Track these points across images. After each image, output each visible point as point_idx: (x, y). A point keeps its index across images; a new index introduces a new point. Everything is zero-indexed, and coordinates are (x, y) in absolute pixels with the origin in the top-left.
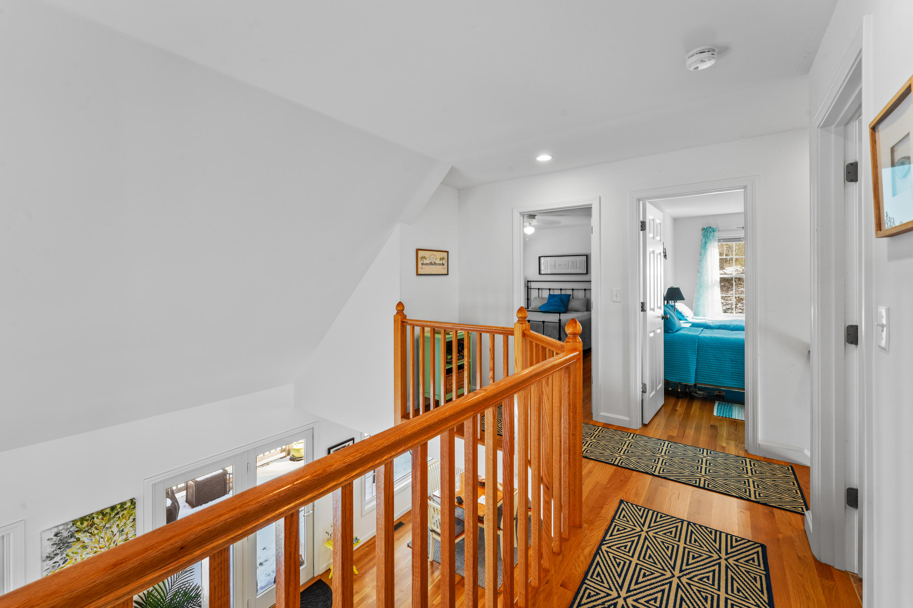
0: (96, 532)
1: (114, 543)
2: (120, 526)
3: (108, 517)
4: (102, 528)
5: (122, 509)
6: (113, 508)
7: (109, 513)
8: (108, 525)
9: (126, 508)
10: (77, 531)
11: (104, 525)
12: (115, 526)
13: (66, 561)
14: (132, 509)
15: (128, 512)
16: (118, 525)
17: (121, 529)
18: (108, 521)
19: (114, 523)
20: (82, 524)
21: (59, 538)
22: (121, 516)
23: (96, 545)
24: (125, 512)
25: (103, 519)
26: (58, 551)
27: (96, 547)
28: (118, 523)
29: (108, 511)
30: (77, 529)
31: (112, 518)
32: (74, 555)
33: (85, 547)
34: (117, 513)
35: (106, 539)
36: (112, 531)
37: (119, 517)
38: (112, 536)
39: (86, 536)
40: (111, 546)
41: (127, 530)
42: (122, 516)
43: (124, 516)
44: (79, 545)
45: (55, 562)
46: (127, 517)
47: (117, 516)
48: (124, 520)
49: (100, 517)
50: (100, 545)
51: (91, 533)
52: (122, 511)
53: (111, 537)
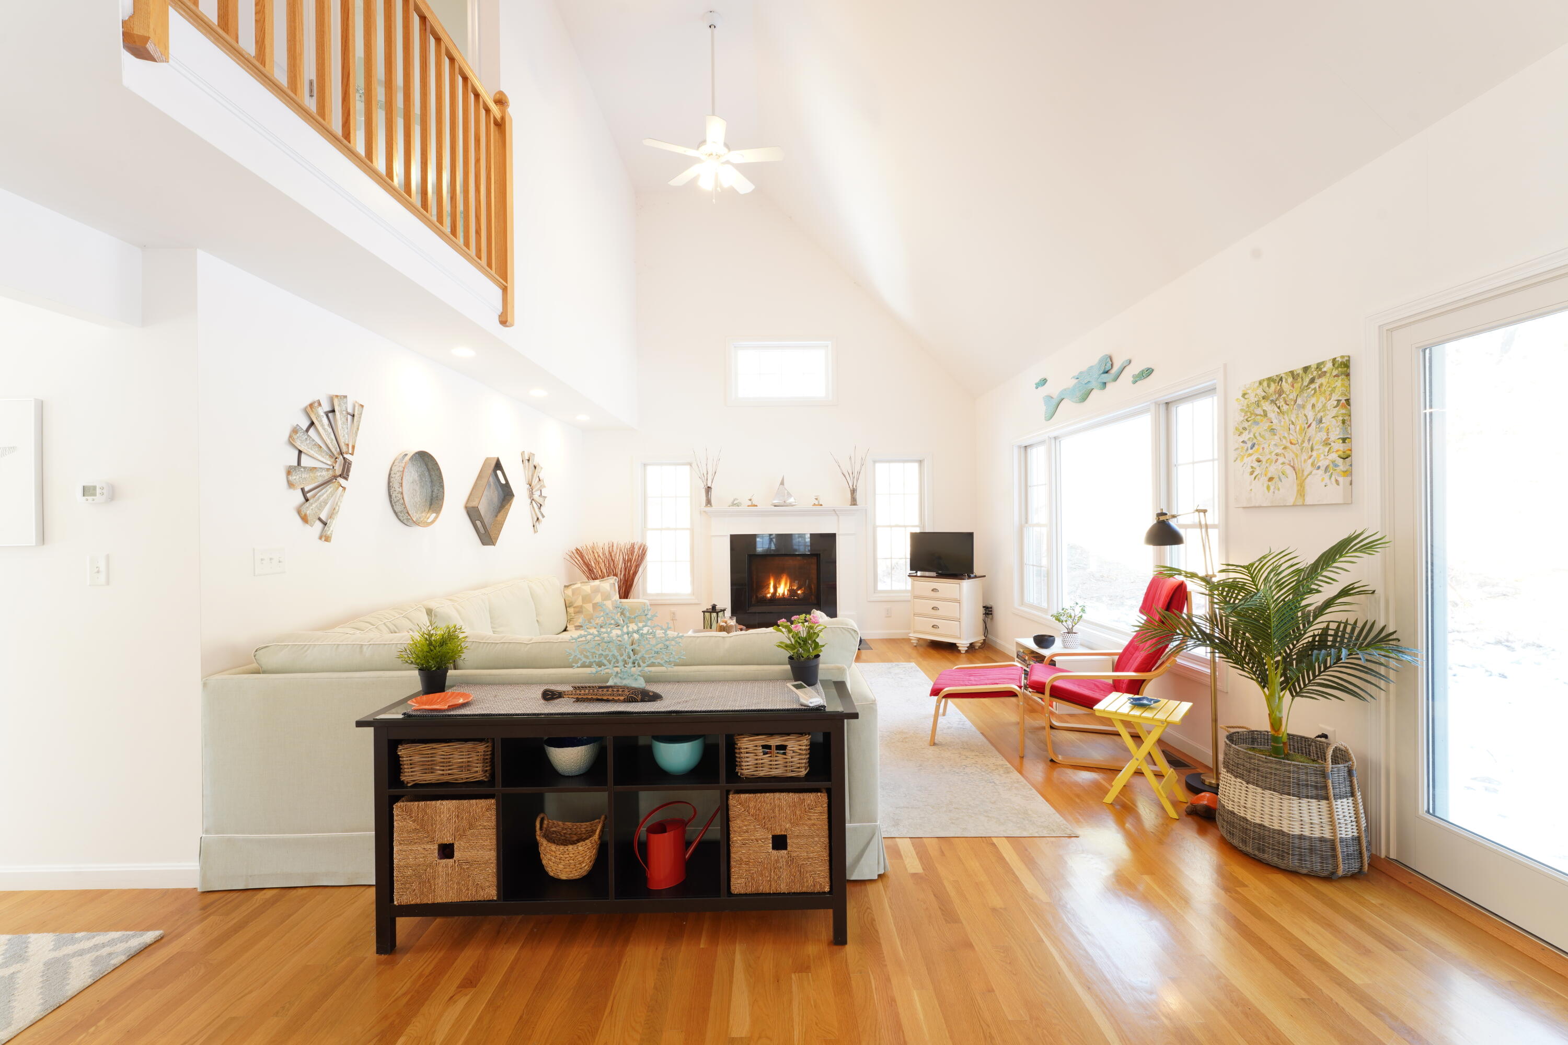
0: (1285, 408)
1: (1309, 440)
2: (1317, 409)
3: (1300, 384)
4: (1293, 403)
5: (1320, 372)
6: (1306, 369)
7: (1300, 376)
8: (1299, 401)
9: (1325, 372)
10: (1264, 398)
11: (1295, 398)
12: (1309, 406)
13: (1253, 446)
14: (1335, 376)
15: (1328, 382)
16: (1313, 406)
17: (1319, 416)
18: (1300, 392)
19: (1309, 399)
20: (1269, 386)
21: (1246, 401)
22: (1317, 387)
23: (1286, 435)
24: (1323, 380)
25: (1293, 386)
26: (1246, 425)
27: (1284, 437)
28: (1313, 400)
29: (1301, 372)
30: (1264, 394)
31: (1305, 386)
32: (1262, 440)
33: (1272, 431)
34: (1312, 381)
35: (1298, 428)
36: (1305, 415)
37: (1315, 389)
38: (1306, 426)
39: (1274, 412)
40: (1304, 445)
41: (1328, 424)
42: (1319, 387)
43: (1322, 390)
44: (1265, 425)
45: (1243, 442)
46: (1328, 393)
47: (1312, 386)
48: (1322, 399)
49: (1290, 380)
50: (1291, 437)
51: (1279, 408)
52: (1320, 376)
53: (1304, 428)
